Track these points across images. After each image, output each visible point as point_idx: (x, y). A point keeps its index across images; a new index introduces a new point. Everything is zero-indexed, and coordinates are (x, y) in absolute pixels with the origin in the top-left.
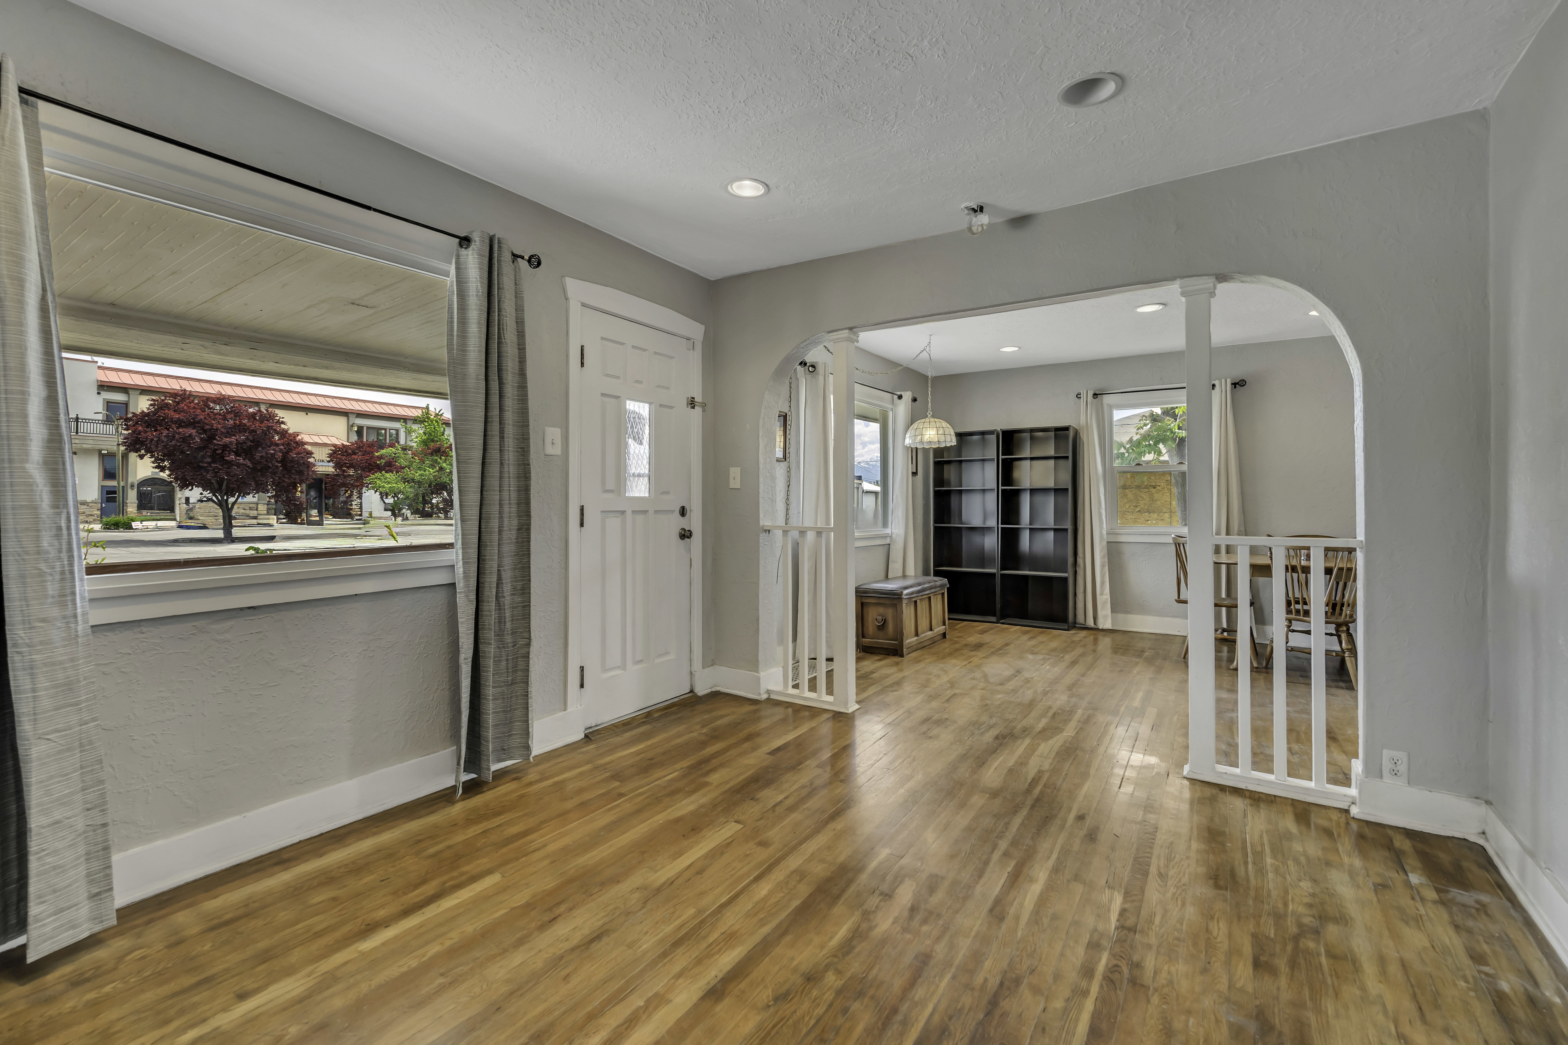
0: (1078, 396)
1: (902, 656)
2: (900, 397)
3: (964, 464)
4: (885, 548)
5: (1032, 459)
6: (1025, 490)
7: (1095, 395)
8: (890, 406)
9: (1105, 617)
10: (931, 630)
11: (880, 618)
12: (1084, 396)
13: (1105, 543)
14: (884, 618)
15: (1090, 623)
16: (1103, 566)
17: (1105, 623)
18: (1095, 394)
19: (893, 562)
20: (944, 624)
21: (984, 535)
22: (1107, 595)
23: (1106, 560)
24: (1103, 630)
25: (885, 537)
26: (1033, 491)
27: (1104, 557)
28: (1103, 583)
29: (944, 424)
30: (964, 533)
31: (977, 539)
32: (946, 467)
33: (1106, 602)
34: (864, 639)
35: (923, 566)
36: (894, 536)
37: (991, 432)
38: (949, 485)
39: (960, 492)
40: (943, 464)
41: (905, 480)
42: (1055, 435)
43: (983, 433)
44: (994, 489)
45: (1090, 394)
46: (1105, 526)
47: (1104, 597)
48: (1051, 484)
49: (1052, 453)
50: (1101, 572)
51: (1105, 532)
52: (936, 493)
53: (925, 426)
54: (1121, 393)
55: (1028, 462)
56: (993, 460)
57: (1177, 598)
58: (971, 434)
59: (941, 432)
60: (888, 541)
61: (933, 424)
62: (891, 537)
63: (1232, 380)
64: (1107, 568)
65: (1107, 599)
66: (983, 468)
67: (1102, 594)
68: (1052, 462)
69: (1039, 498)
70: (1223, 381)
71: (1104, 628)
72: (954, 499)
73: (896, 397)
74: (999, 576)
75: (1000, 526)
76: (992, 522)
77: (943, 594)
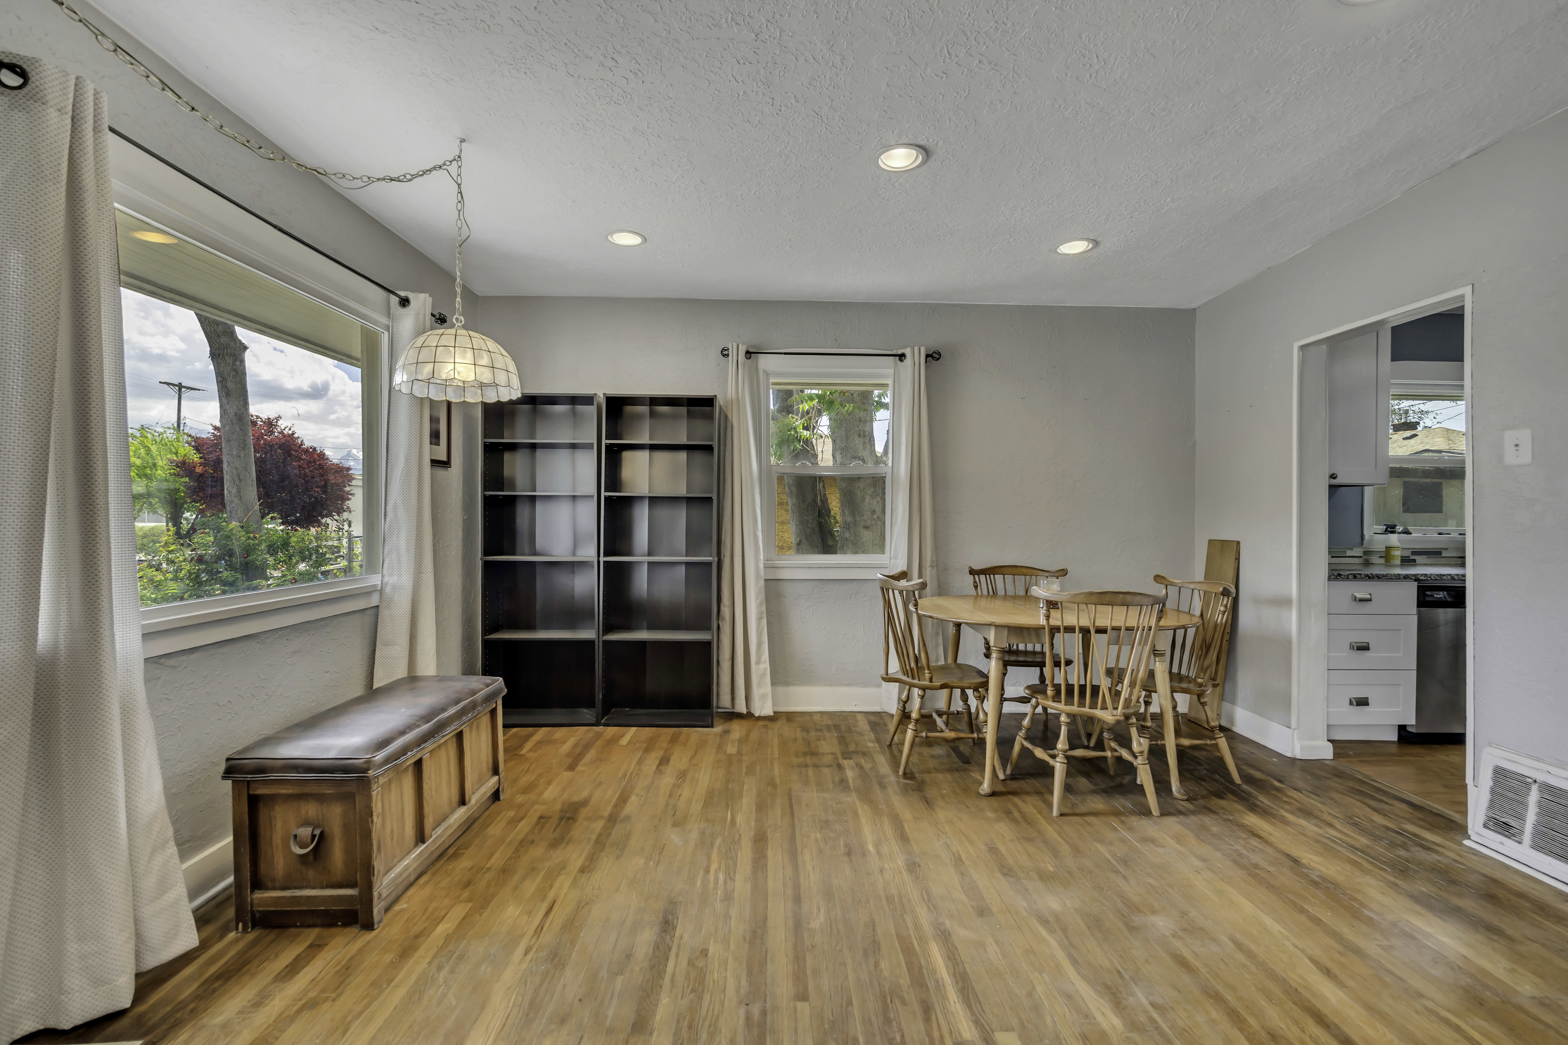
0: (725, 353)
1: (369, 926)
2: (405, 302)
3: (539, 453)
4: (368, 619)
5: (653, 448)
6: (641, 498)
7: (748, 354)
8: (383, 320)
9: (763, 697)
10: (463, 802)
11: (305, 832)
12: (732, 353)
13: (762, 582)
14: (317, 832)
15: (741, 708)
16: (760, 619)
17: (763, 707)
18: (748, 352)
19: (386, 644)
20: (496, 771)
21: (573, 573)
22: (765, 662)
23: (764, 608)
24: (760, 718)
25: (367, 593)
26: (654, 500)
27: (760, 605)
28: (759, 645)
29: (492, 345)
30: (538, 570)
31: (562, 579)
32: (507, 456)
33: (764, 674)
34: (259, 895)
35: (463, 633)
36: (388, 590)
37: (588, 400)
38: (513, 487)
39: (533, 499)
40: (502, 452)
41: (415, 474)
42: (688, 412)
43: (574, 400)
44: (592, 496)
45: (743, 350)
46: (762, 557)
47: (761, 667)
48: (682, 491)
49: (683, 440)
50: (758, 628)
51: (761, 566)
52: (487, 500)
53: (443, 342)
54: (785, 354)
55: (644, 455)
56: (589, 446)
57: (883, 672)
58: (552, 400)
59: (485, 360)
60: (374, 600)
61: (465, 342)
62: (381, 592)
63: (926, 350)
64: (765, 621)
65: (766, 669)
66: (573, 460)
67: (758, 662)
68: (683, 456)
69: (663, 512)
70: (916, 349)
71: (761, 715)
72: (522, 513)
73: (394, 300)
74: (601, 644)
75: (602, 559)
76: (589, 552)
77: (493, 712)
